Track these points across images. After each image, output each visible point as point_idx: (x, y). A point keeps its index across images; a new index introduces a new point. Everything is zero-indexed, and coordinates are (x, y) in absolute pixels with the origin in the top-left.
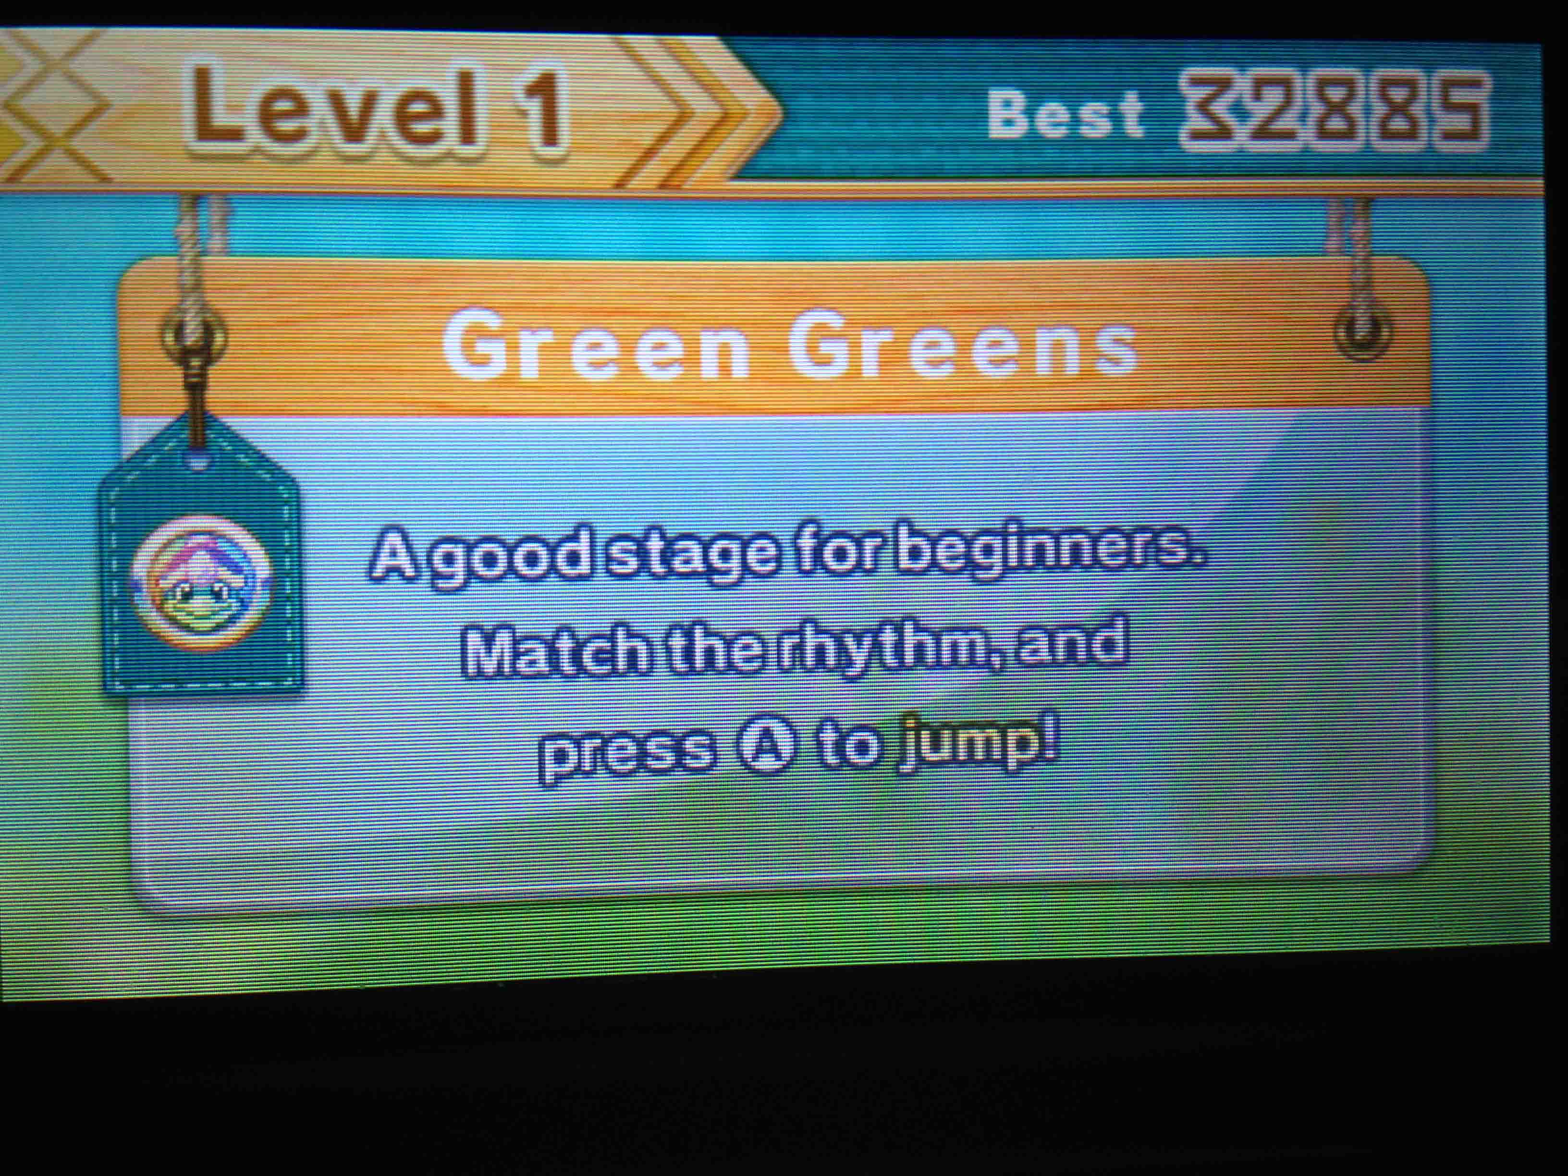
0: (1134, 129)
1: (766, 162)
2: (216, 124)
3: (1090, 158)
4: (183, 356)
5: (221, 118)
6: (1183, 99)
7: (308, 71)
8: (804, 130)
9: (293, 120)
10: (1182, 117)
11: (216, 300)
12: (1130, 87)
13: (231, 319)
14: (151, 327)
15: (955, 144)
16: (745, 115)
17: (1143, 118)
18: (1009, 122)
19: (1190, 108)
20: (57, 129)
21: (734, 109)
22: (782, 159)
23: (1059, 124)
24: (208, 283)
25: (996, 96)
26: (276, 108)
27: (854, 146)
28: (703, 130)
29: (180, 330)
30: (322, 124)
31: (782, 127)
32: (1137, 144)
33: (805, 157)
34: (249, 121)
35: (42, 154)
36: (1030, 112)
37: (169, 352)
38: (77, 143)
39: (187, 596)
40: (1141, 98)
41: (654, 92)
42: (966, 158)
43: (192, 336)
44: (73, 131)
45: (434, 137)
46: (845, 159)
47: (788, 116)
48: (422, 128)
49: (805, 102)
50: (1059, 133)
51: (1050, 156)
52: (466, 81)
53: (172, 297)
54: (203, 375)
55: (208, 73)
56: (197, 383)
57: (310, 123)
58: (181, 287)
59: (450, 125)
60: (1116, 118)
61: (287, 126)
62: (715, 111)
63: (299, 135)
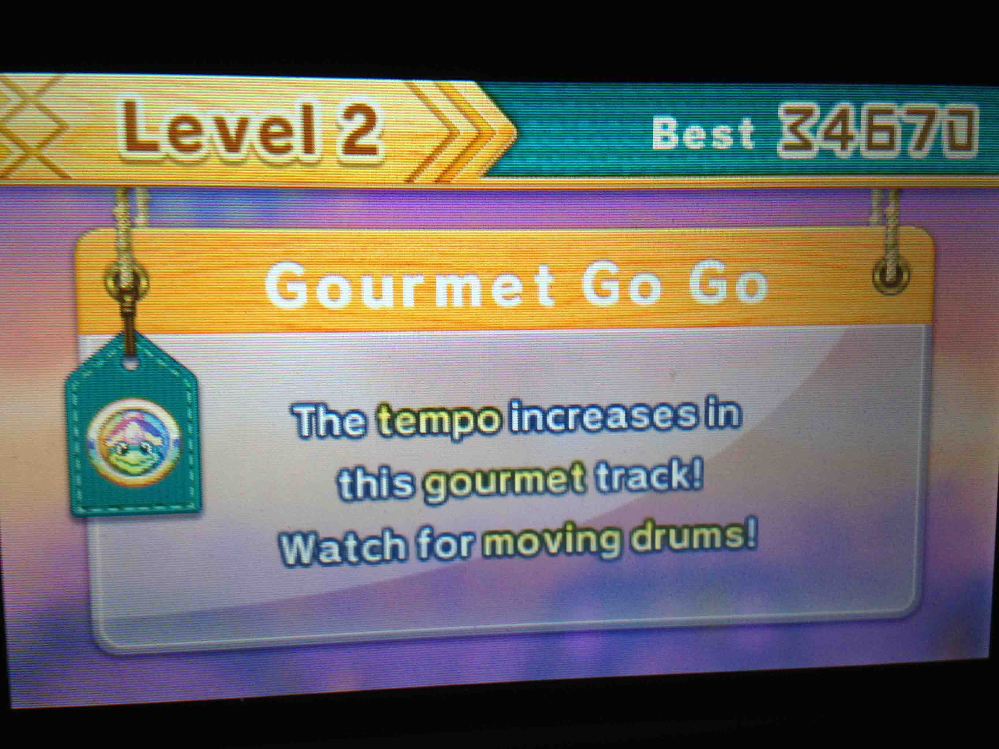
0: (748, 143)
1: (506, 165)
2: (139, 140)
3: (719, 162)
4: (120, 295)
5: (143, 136)
6: (780, 123)
7: (202, 104)
8: (531, 144)
9: (192, 138)
10: (779, 135)
11: (141, 257)
12: (747, 115)
13: (151, 271)
14: (98, 276)
15: (630, 154)
16: (493, 133)
17: (753, 136)
18: (666, 139)
19: (785, 129)
20: (32, 143)
21: (485, 130)
22: (516, 163)
23: (699, 140)
24: (136, 246)
25: (658, 121)
26: (181, 129)
27: (562, 154)
28: (464, 144)
29: (117, 278)
30: (211, 141)
31: (516, 142)
32: (749, 153)
33: (531, 162)
34: (162, 138)
35: (22, 160)
36: (680, 132)
37: (109, 292)
38: (46, 153)
39: (125, 451)
40: (752, 123)
41: (432, 118)
42: (638, 163)
43: (126, 281)
44: (44, 144)
45: (287, 149)
46: (557, 162)
47: (521, 135)
48: (278, 143)
49: (532, 126)
50: (699, 145)
51: (691, 161)
52: (307, 111)
53: (112, 255)
54: (133, 307)
55: (134, 105)
56: (129, 312)
57: (203, 139)
58: (118, 249)
59: (297, 141)
60: (736, 136)
61: (187, 141)
62: (473, 131)
63: (196, 147)
